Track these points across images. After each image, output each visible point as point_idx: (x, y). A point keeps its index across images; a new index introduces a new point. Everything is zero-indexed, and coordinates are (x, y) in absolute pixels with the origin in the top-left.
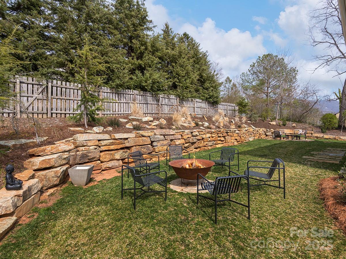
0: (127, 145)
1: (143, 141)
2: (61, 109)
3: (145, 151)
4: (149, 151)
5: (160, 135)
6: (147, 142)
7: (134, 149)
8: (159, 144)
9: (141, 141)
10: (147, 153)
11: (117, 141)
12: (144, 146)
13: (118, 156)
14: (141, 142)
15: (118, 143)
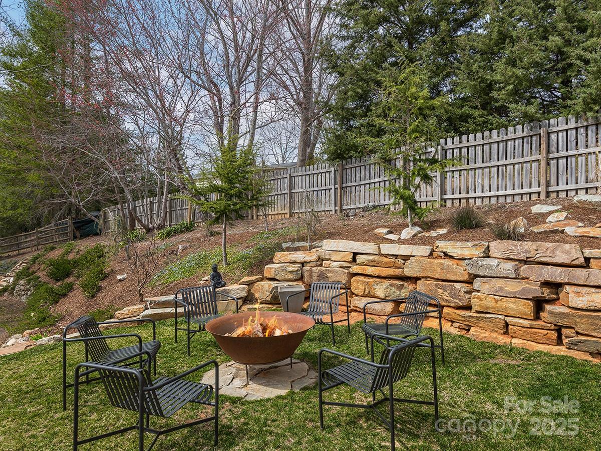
0: (408, 272)
1: (442, 269)
2: (460, 189)
3: (446, 298)
4: (457, 301)
5: (506, 259)
6: (455, 274)
7: (421, 286)
8: (487, 286)
9: (439, 267)
10: (452, 305)
11: (385, 260)
12: (444, 283)
13: (381, 291)
14: (439, 270)
15: (387, 263)
